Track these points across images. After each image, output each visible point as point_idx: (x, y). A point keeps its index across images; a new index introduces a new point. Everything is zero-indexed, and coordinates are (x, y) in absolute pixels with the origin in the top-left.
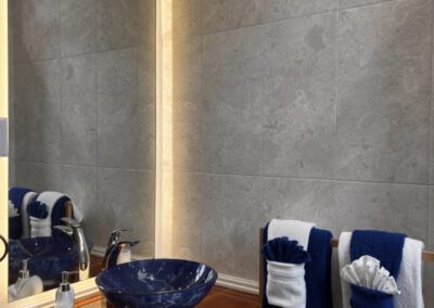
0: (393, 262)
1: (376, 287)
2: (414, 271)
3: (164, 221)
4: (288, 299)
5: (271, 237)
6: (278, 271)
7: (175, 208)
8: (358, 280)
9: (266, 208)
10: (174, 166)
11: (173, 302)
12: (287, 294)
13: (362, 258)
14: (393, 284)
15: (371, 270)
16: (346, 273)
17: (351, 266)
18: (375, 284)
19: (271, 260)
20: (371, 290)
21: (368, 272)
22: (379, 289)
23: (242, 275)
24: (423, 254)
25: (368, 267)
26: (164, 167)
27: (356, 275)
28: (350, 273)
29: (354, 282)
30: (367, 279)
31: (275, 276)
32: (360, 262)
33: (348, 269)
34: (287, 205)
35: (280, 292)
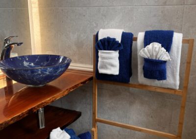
0: (167, 45)
1: (159, 58)
2: (178, 49)
3: (35, 37)
4: (110, 69)
5: (100, 38)
6: (104, 55)
7: (41, 29)
8: (149, 56)
9: (95, 25)
10: (39, 4)
11: (48, 73)
12: (109, 67)
13: (151, 44)
14: (167, 56)
15: (157, 49)
16: (142, 53)
17: (145, 49)
18: (158, 56)
19: (101, 50)
20: (156, 60)
21: (155, 51)
22: (160, 59)
23: (82, 63)
24: (183, 40)
25: (155, 48)
26: (33, 5)
27: (148, 53)
28: (145, 53)
29: (146, 57)
30: (154, 54)
31: (103, 58)
32: (150, 46)
33: (144, 50)
34: (106, 23)
35: (106, 66)
